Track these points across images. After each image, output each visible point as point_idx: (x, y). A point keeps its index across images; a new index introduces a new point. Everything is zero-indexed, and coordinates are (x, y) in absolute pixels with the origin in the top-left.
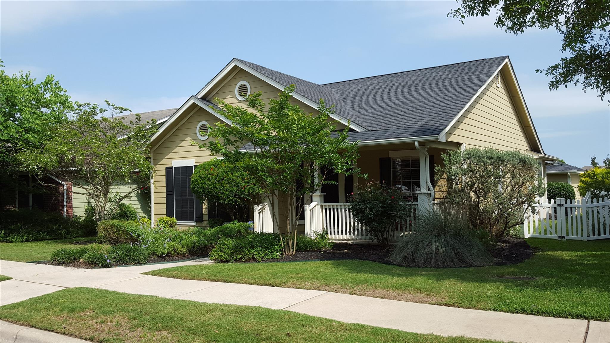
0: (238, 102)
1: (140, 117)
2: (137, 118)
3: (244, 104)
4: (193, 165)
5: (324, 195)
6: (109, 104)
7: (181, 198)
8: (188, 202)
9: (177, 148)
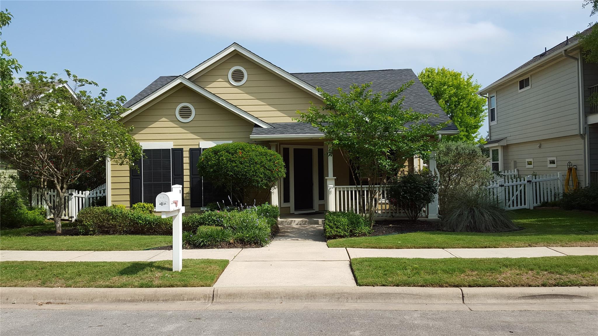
0: (230, 86)
1: (106, 92)
2: (102, 93)
3: (239, 89)
4: (171, 148)
5: (335, 179)
6: (69, 75)
7: (152, 183)
8: (162, 187)
9: (147, 129)
